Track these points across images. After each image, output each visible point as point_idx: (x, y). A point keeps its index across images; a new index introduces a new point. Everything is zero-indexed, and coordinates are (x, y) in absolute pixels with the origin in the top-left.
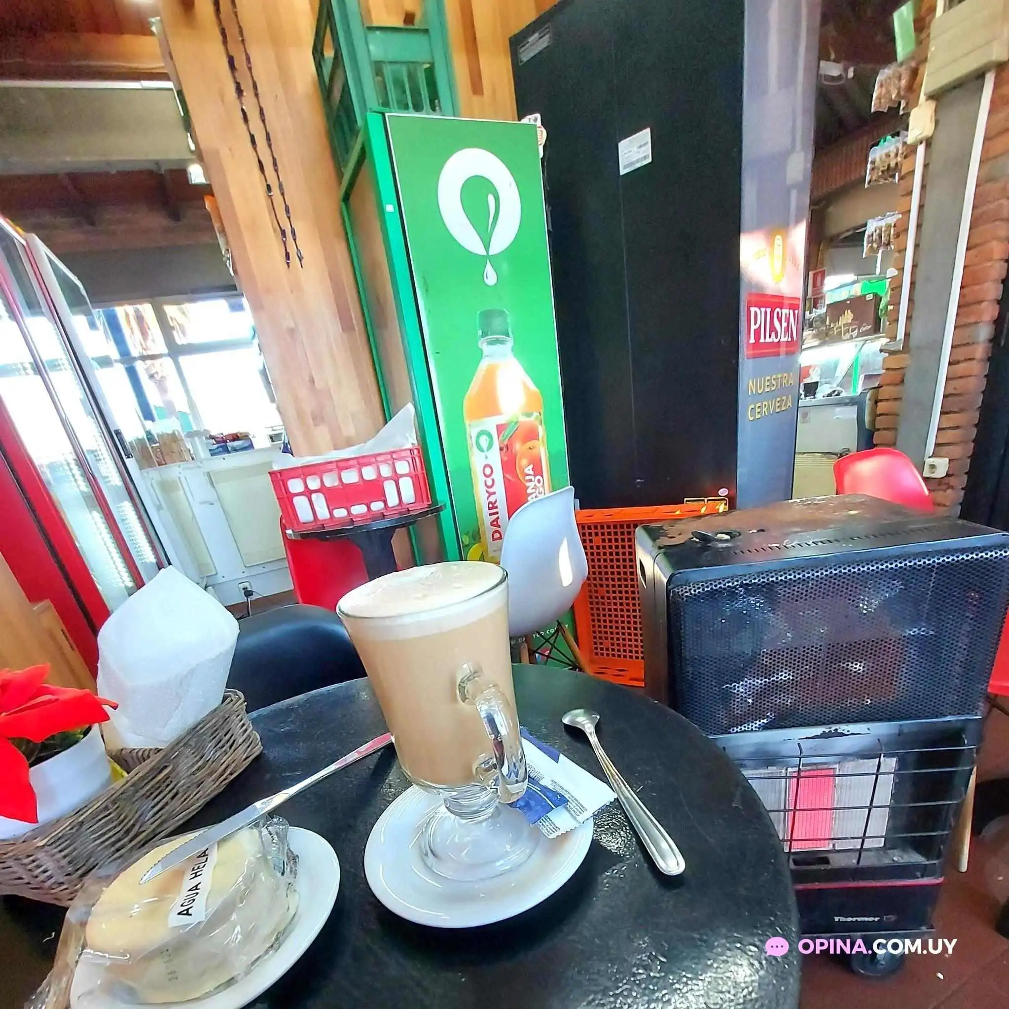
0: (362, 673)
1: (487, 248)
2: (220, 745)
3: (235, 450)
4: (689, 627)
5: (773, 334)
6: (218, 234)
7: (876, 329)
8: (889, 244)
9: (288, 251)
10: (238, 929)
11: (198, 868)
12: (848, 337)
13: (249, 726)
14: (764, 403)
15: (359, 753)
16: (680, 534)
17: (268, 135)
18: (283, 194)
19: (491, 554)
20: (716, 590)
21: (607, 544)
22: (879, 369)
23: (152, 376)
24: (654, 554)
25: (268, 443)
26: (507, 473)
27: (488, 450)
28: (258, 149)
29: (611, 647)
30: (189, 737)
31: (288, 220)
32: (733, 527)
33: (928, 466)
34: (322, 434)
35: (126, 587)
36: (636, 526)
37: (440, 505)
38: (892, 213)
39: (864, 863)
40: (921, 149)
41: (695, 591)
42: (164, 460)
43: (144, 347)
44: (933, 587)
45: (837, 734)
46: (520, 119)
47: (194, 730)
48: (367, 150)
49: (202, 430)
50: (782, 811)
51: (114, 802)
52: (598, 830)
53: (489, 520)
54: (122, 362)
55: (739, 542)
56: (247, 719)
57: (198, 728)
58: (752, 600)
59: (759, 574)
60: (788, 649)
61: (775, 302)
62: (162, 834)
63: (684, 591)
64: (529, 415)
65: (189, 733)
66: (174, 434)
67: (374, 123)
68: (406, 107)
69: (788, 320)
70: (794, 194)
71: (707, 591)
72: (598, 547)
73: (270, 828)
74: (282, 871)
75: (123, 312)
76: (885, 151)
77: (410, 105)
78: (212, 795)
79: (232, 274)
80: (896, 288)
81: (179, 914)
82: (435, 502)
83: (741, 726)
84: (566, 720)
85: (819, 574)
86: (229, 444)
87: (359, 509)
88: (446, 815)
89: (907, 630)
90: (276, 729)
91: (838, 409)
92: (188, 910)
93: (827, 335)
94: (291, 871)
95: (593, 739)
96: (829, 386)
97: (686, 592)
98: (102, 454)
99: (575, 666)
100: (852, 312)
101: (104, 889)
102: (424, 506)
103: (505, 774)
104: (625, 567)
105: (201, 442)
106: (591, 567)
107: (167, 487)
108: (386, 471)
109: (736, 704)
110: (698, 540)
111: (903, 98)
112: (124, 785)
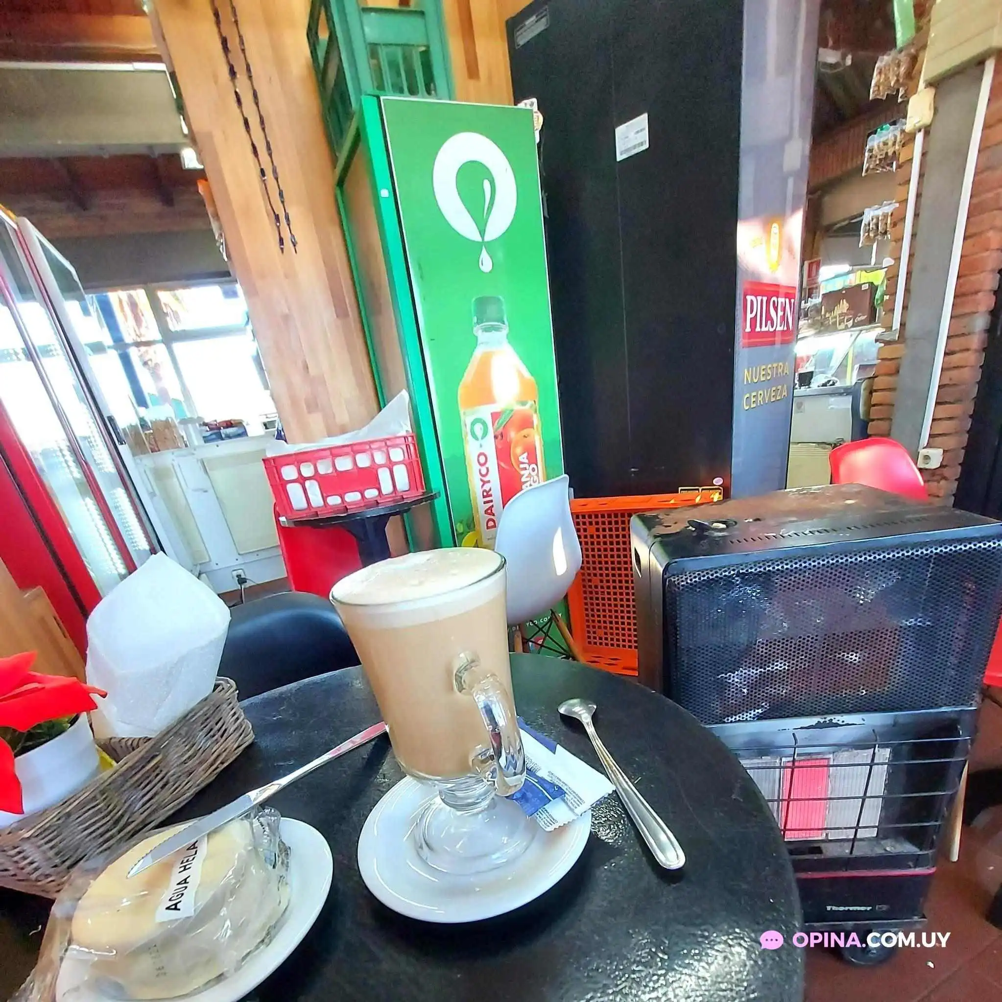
0: (356, 662)
1: (482, 233)
2: (211, 733)
3: (229, 437)
4: (684, 615)
5: (769, 322)
6: (211, 219)
7: (872, 319)
8: (885, 233)
9: (282, 236)
10: (228, 923)
11: (187, 861)
12: (844, 327)
13: (240, 715)
14: (759, 393)
15: (353, 742)
16: (676, 523)
17: (261, 118)
18: (277, 179)
19: (485, 542)
20: (712, 579)
21: (601, 533)
22: (874, 360)
23: (145, 364)
24: (650, 543)
25: (262, 431)
26: (502, 461)
27: (482, 439)
28: (252, 132)
29: (604, 636)
30: (179, 726)
31: (281, 205)
32: (730, 515)
33: (922, 457)
34: (316, 421)
35: (119, 575)
36: (630, 516)
37: (434, 493)
38: (889, 202)
39: (857, 853)
40: (920, 137)
41: (691, 580)
42: (158, 447)
43: (138, 334)
44: (930, 577)
45: (831, 725)
46: (515, 104)
47: (185, 719)
48: (362, 135)
49: (196, 417)
50: (776, 800)
51: (102, 793)
52: (596, 822)
53: (482, 507)
54: (115, 348)
55: (736, 532)
56: (239, 707)
57: (189, 717)
58: (748, 590)
59: (755, 563)
60: (783, 639)
61: (770, 291)
62: (152, 825)
63: (681, 580)
64: (524, 403)
65: (179, 722)
66: (167, 421)
67: (369, 107)
68: (401, 91)
69: (784, 309)
70: (791, 182)
71: (704, 580)
72: (592, 537)
73: (261, 819)
74: (273, 864)
75: (116, 297)
76: (883, 139)
77: (406, 89)
78: (203, 785)
79: (226, 259)
80: (892, 278)
81: (168, 908)
82: (429, 489)
83: (736, 715)
84: (562, 710)
85: (816, 564)
86: (223, 431)
87: (352, 497)
88: (441, 806)
89: (904, 621)
90: (267, 718)
91: (832, 399)
92: (176, 905)
93: (822, 324)
94: (282, 863)
95: (591, 730)
96: (825, 375)
97: (682, 581)
98: (95, 441)
99: (569, 655)
100: (847, 302)
101: (92, 881)
102: (418, 493)
103: (503, 765)
104: (619, 556)
105: (195, 429)
106: (585, 556)
107: (160, 475)
108: (380, 458)
109: (731, 694)
110: (694, 529)
111: (903, 85)
112: (112, 776)
